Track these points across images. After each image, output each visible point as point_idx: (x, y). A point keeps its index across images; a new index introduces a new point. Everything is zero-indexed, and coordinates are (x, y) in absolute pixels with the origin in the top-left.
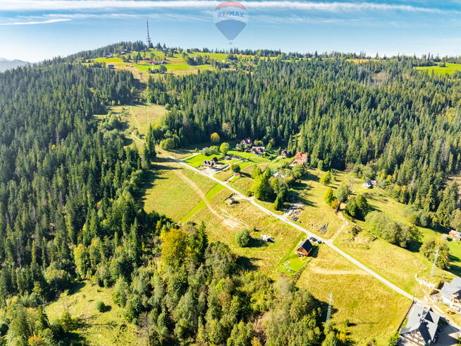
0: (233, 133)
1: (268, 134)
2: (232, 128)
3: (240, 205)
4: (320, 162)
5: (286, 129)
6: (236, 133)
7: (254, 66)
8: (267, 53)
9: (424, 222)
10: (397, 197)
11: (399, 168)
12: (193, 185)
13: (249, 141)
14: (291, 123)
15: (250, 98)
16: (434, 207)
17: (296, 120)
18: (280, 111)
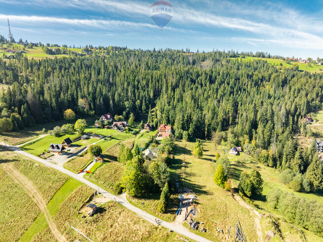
0: (90, 108)
1: (128, 109)
2: (90, 105)
3: (107, 215)
4: (185, 133)
5: (144, 103)
6: (95, 109)
7: (107, 56)
8: (116, 48)
9: (307, 188)
10: (266, 162)
11: (256, 133)
12: (28, 185)
13: (109, 116)
14: (147, 98)
15: (106, 77)
16: (302, 168)
17: (152, 95)
18: (136, 87)
